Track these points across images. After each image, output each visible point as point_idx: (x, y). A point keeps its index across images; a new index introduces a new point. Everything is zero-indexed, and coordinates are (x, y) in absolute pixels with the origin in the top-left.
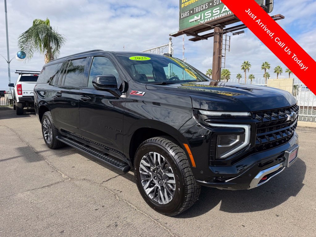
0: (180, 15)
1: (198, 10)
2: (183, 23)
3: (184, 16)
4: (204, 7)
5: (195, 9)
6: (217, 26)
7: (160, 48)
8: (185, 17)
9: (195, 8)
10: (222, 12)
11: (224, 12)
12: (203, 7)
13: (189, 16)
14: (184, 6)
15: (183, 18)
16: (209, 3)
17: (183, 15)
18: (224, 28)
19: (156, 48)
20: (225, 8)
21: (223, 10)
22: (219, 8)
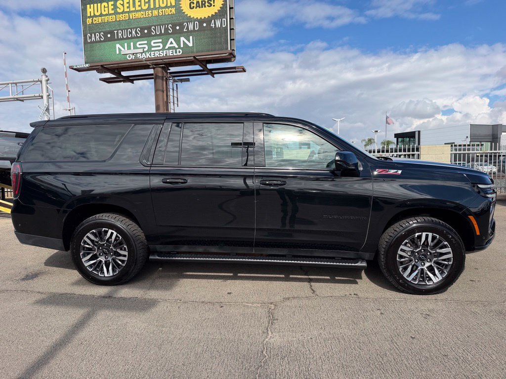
0: (85, 36)
1: (122, 35)
2: (93, 50)
3: (93, 39)
4: (134, 32)
5: (116, 32)
6: (159, 67)
7: (18, 84)
8: (96, 42)
9: (115, 30)
10: (167, 48)
11: (170, 48)
12: (131, 33)
13: (104, 41)
14: (92, 22)
15: (91, 42)
16: (142, 29)
17: (90, 38)
18: (169, 71)
19: (8, 84)
20: (171, 43)
21: (168, 45)
22: (161, 40)
